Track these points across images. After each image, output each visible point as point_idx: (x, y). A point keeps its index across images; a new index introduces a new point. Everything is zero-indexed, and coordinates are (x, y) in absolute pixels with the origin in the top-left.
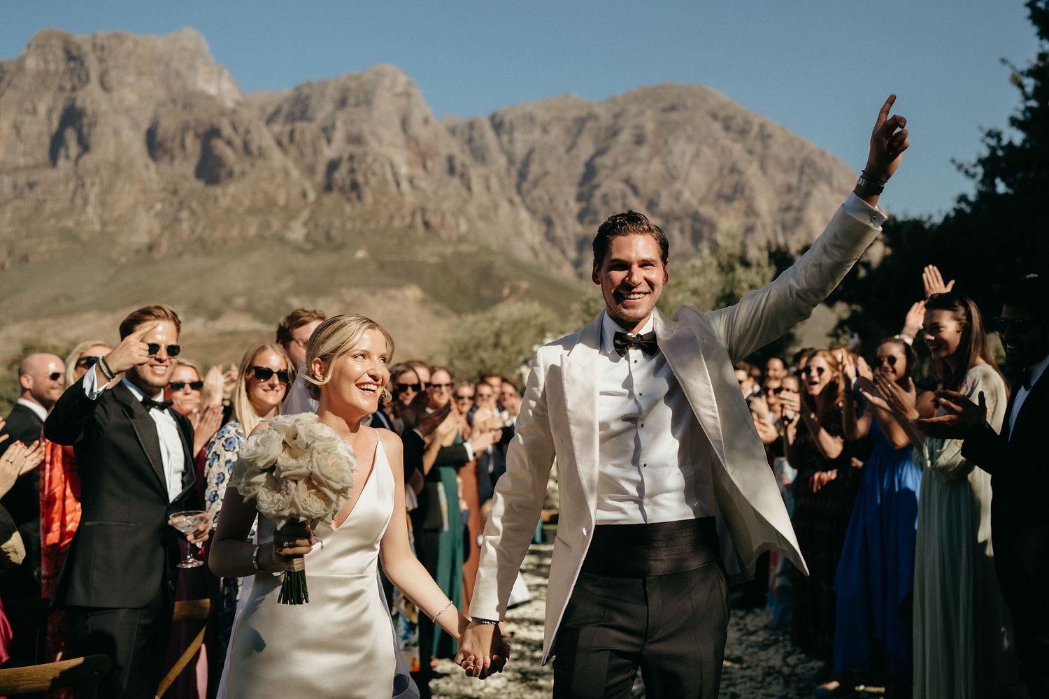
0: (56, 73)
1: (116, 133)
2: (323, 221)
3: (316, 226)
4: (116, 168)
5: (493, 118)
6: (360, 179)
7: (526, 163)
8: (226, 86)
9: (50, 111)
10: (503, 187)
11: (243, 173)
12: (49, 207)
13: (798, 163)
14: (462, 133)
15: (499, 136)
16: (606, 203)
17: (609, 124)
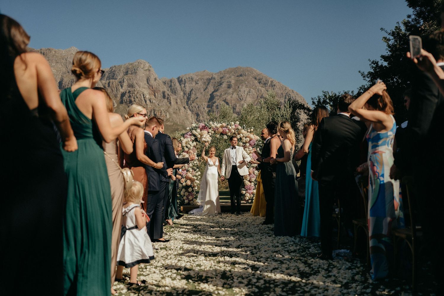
5: (178, 78)
6: (132, 99)
7: (190, 94)
10: (182, 103)
14: (168, 84)
15: (180, 85)
16: (217, 108)
17: (219, 81)
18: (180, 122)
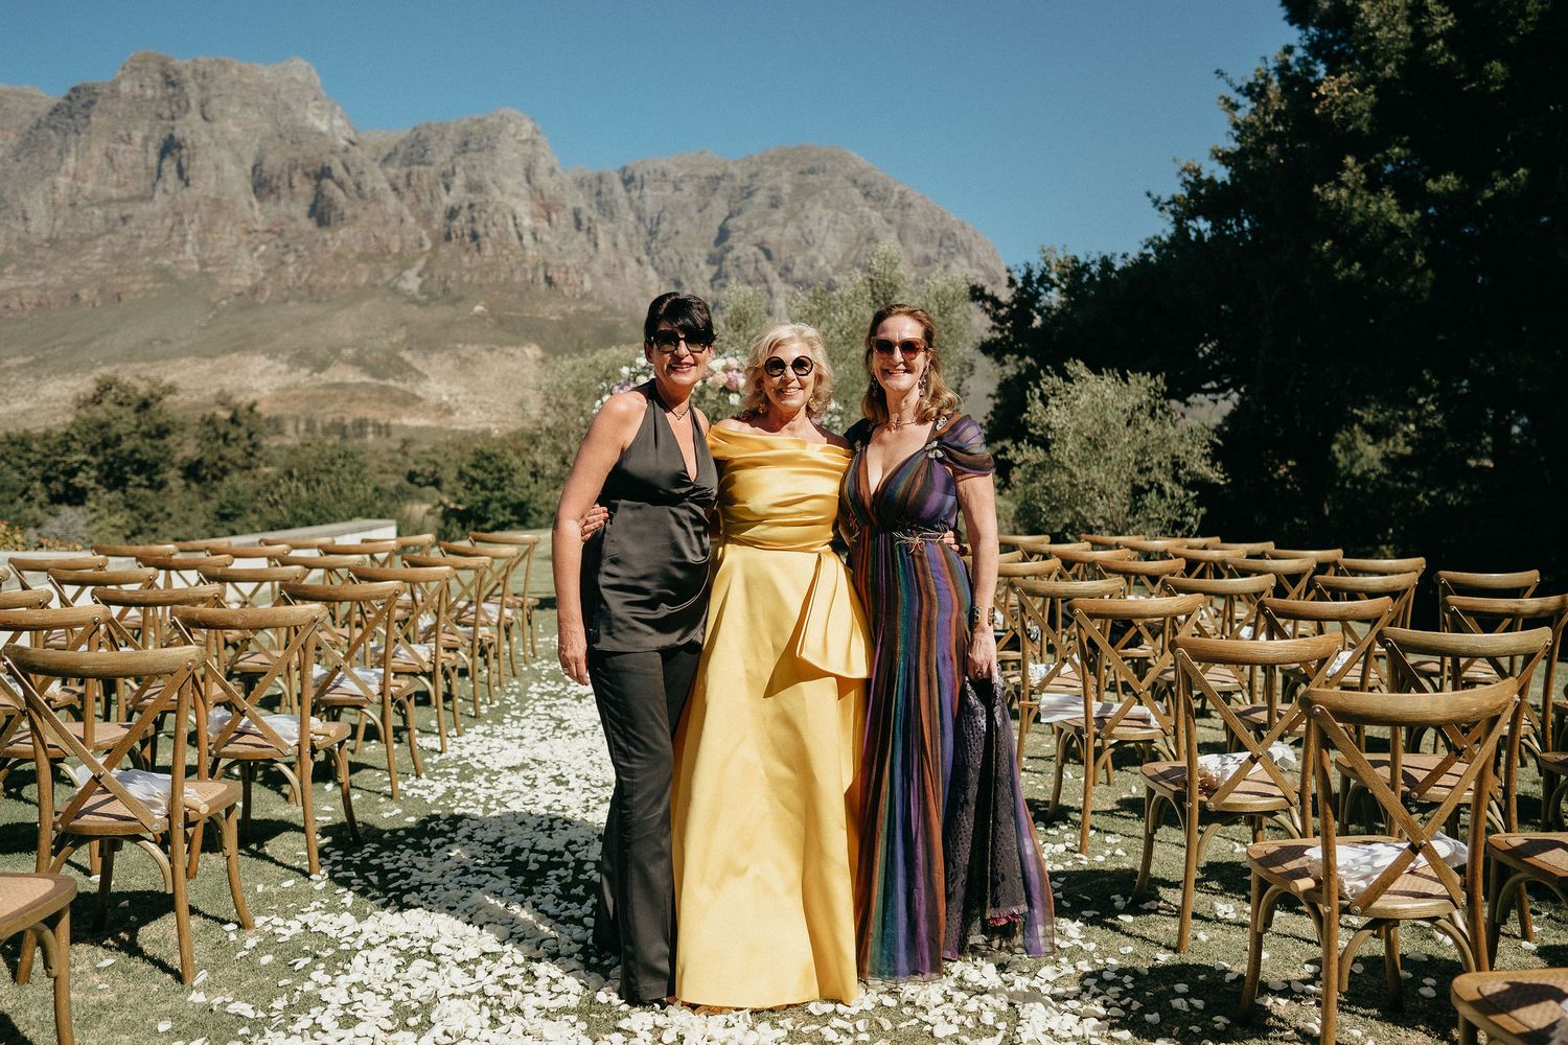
0: (153, 98)
1: (217, 167)
2: (438, 271)
3: (432, 276)
4: (218, 205)
5: (623, 171)
6: (480, 230)
7: (657, 221)
9: (146, 139)
10: (630, 245)
12: (143, 242)
13: (937, 235)
14: (590, 186)
15: (629, 191)
16: (738, 266)
17: (744, 184)
18: (624, 305)
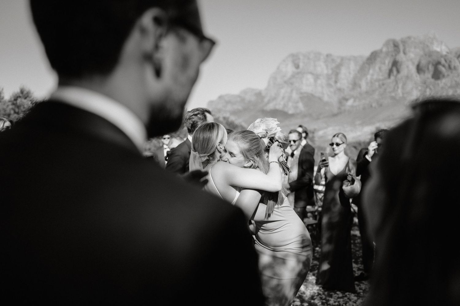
0: (391, 51)
1: (408, 67)
8: (444, 47)
9: (389, 62)
11: (448, 75)
12: (388, 90)
